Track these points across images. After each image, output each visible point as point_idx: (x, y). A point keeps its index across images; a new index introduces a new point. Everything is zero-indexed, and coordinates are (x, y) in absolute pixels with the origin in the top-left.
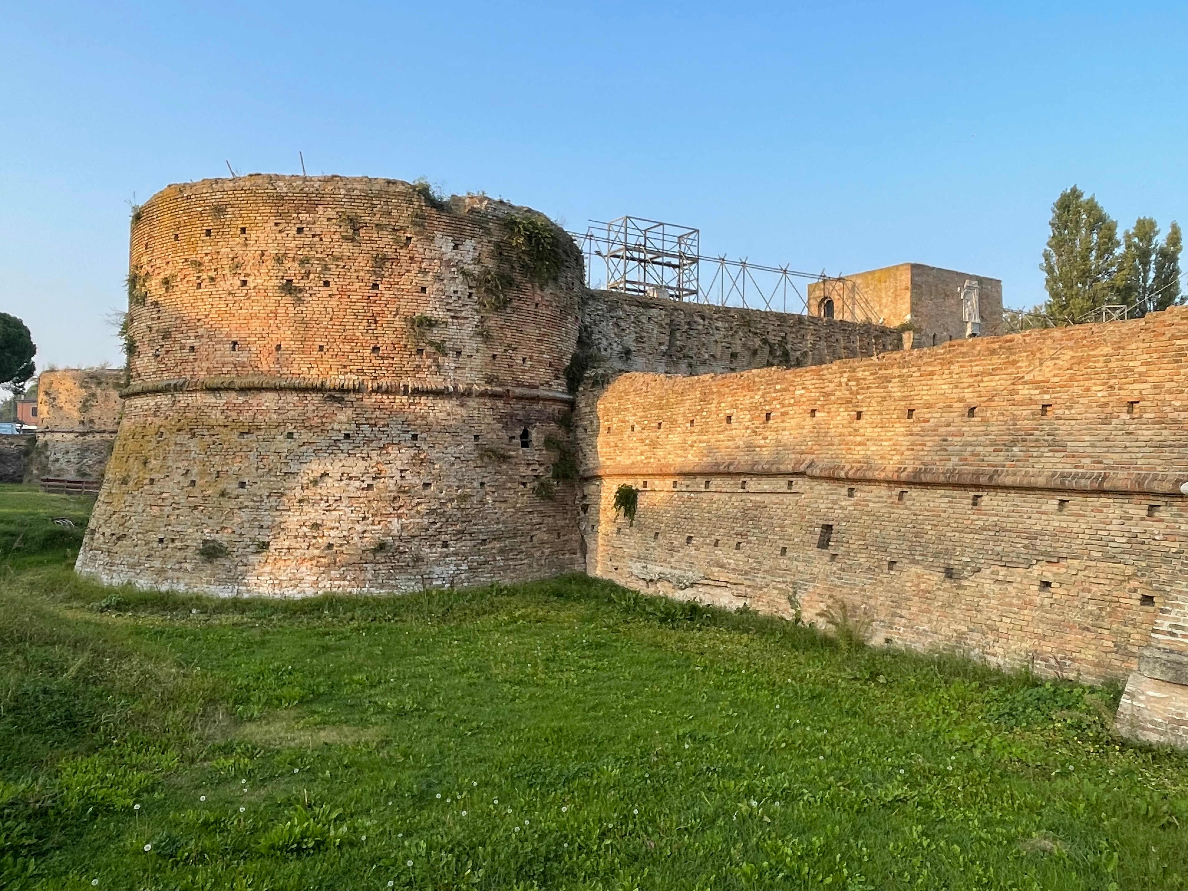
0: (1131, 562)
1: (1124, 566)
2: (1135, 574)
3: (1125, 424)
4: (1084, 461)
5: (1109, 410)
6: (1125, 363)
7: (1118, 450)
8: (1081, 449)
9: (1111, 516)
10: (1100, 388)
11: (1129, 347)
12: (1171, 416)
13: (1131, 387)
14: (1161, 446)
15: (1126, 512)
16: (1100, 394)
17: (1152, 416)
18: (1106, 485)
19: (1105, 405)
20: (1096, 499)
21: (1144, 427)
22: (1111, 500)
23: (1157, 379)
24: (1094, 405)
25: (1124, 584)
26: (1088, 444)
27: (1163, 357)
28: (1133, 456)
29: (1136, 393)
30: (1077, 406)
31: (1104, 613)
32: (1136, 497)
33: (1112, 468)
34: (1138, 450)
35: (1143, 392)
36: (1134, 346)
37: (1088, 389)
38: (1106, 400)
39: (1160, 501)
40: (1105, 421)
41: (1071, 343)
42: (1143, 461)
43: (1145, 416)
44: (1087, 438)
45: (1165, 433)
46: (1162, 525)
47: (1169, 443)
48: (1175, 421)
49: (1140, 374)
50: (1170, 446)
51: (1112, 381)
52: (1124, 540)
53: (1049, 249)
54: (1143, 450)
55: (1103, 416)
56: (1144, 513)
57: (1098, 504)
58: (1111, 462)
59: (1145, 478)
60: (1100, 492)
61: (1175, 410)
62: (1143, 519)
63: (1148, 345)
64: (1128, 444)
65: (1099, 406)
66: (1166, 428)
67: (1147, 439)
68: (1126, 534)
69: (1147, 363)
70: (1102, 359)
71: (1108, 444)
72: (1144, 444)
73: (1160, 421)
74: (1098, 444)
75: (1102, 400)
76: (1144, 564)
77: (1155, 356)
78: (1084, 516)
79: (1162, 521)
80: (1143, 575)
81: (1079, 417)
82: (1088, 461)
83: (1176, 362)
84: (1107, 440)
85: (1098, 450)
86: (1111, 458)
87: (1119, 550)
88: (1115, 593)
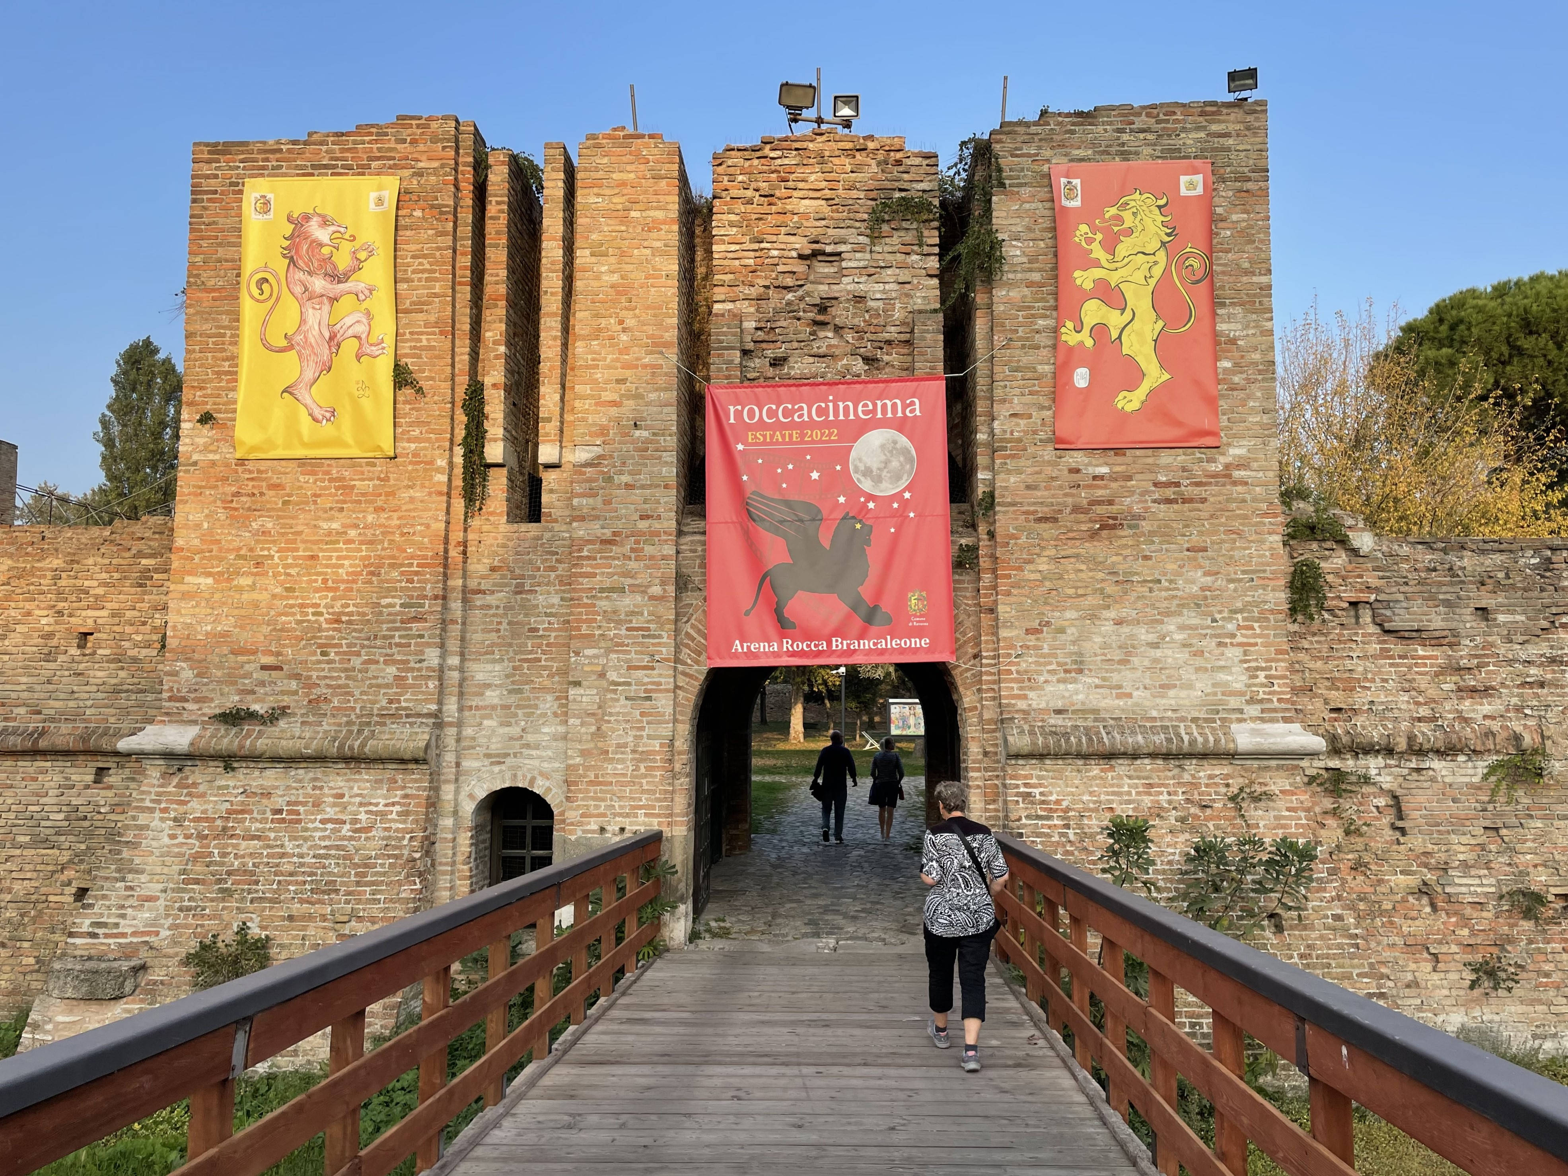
0: (67, 844)
1: (57, 852)
2: (70, 861)
3: (73, 661)
4: (16, 711)
5: (54, 642)
6: (79, 583)
7: (62, 696)
8: (14, 695)
9: (47, 785)
10: (45, 613)
11: (85, 562)
12: (130, 653)
13: (84, 613)
14: (116, 691)
15: (67, 779)
16: (44, 621)
17: (107, 652)
18: (43, 744)
19: (50, 636)
20: (29, 764)
21: (97, 666)
22: (49, 764)
23: (116, 606)
24: (36, 634)
25: (56, 876)
26: (24, 687)
27: (125, 578)
28: (81, 704)
29: (90, 622)
30: (12, 635)
31: (26, 919)
32: (81, 758)
33: (53, 720)
34: (86, 696)
35: (99, 621)
36: (91, 561)
37: (29, 614)
38: (51, 629)
39: (110, 763)
40: (49, 657)
41: (12, 549)
42: (93, 711)
43: (99, 652)
44: (24, 679)
45: (123, 674)
46: (110, 793)
47: (125, 687)
48: (135, 660)
49: (97, 597)
50: (127, 691)
51: (61, 605)
52: (61, 816)
53: (108, 413)
54: (92, 695)
55: (45, 651)
56: (90, 778)
57: (31, 770)
58: (53, 712)
59: (94, 732)
60: (35, 753)
61: (136, 646)
62: (87, 787)
63: (107, 561)
64: (75, 688)
65: (42, 637)
66: (122, 668)
67: (100, 681)
68: (64, 808)
69: (106, 585)
70: (49, 574)
71: (51, 687)
72: (95, 688)
73: (118, 659)
74: (38, 688)
75: (47, 628)
76: (83, 847)
77: (116, 575)
78: (11, 787)
79: (110, 787)
80: (81, 861)
81: (15, 650)
82: (22, 710)
83: (141, 586)
84: (49, 682)
85: (36, 696)
86: (53, 706)
87: (53, 831)
88: (43, 890)
